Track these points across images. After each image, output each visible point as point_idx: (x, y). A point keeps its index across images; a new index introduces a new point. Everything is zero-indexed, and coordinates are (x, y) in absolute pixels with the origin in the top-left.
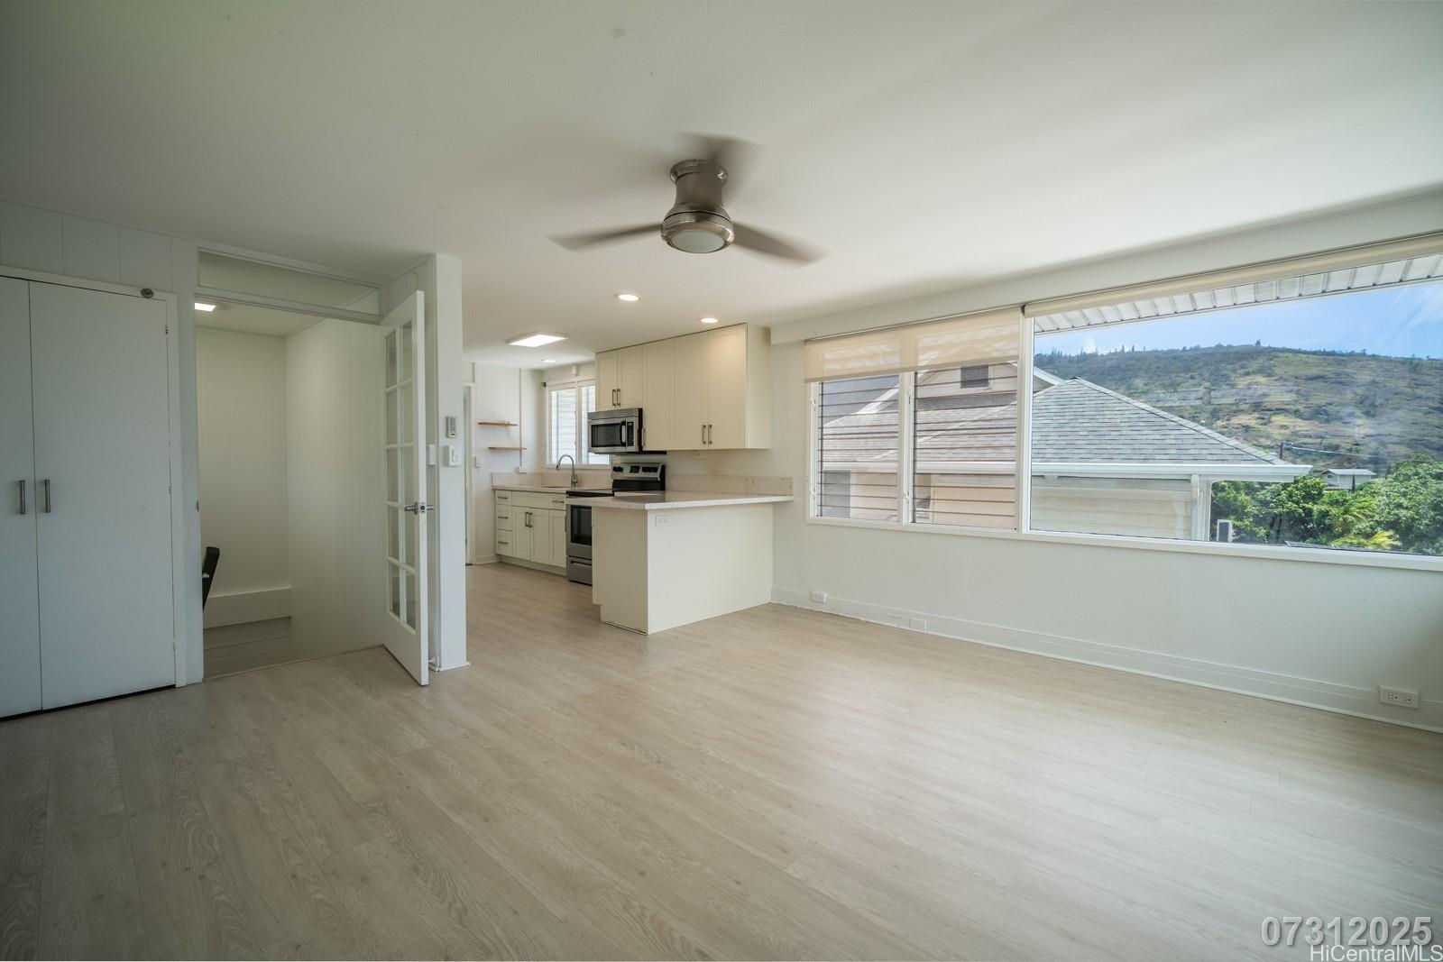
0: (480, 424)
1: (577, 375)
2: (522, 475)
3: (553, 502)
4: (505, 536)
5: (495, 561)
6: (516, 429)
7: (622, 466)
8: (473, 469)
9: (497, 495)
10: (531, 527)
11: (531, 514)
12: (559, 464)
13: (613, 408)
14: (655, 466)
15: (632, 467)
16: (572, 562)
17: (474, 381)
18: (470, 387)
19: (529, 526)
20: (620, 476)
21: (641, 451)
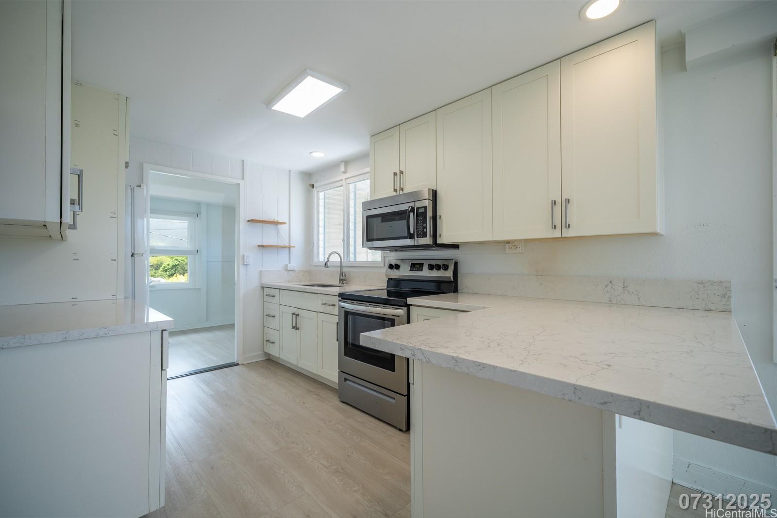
0: (248, 221)
1: (345, 172)
2: (291, 273)
3: (322, 304)
4: (273, 335)
5: (264, 359)
6: (286, 227)
7: (398, 263)
8: (241, 267)
9: (265, 294)
10: (298, 329)
11: (298, 315)
12: (328, 261)
13: (394, 194)
14: (446, 263)
15: (412, 264)
16: (346, 380)
17: (243, 179)
18: (239, 184)
19: (295, 328)
20: (395, 274)
21: (436, 245)
